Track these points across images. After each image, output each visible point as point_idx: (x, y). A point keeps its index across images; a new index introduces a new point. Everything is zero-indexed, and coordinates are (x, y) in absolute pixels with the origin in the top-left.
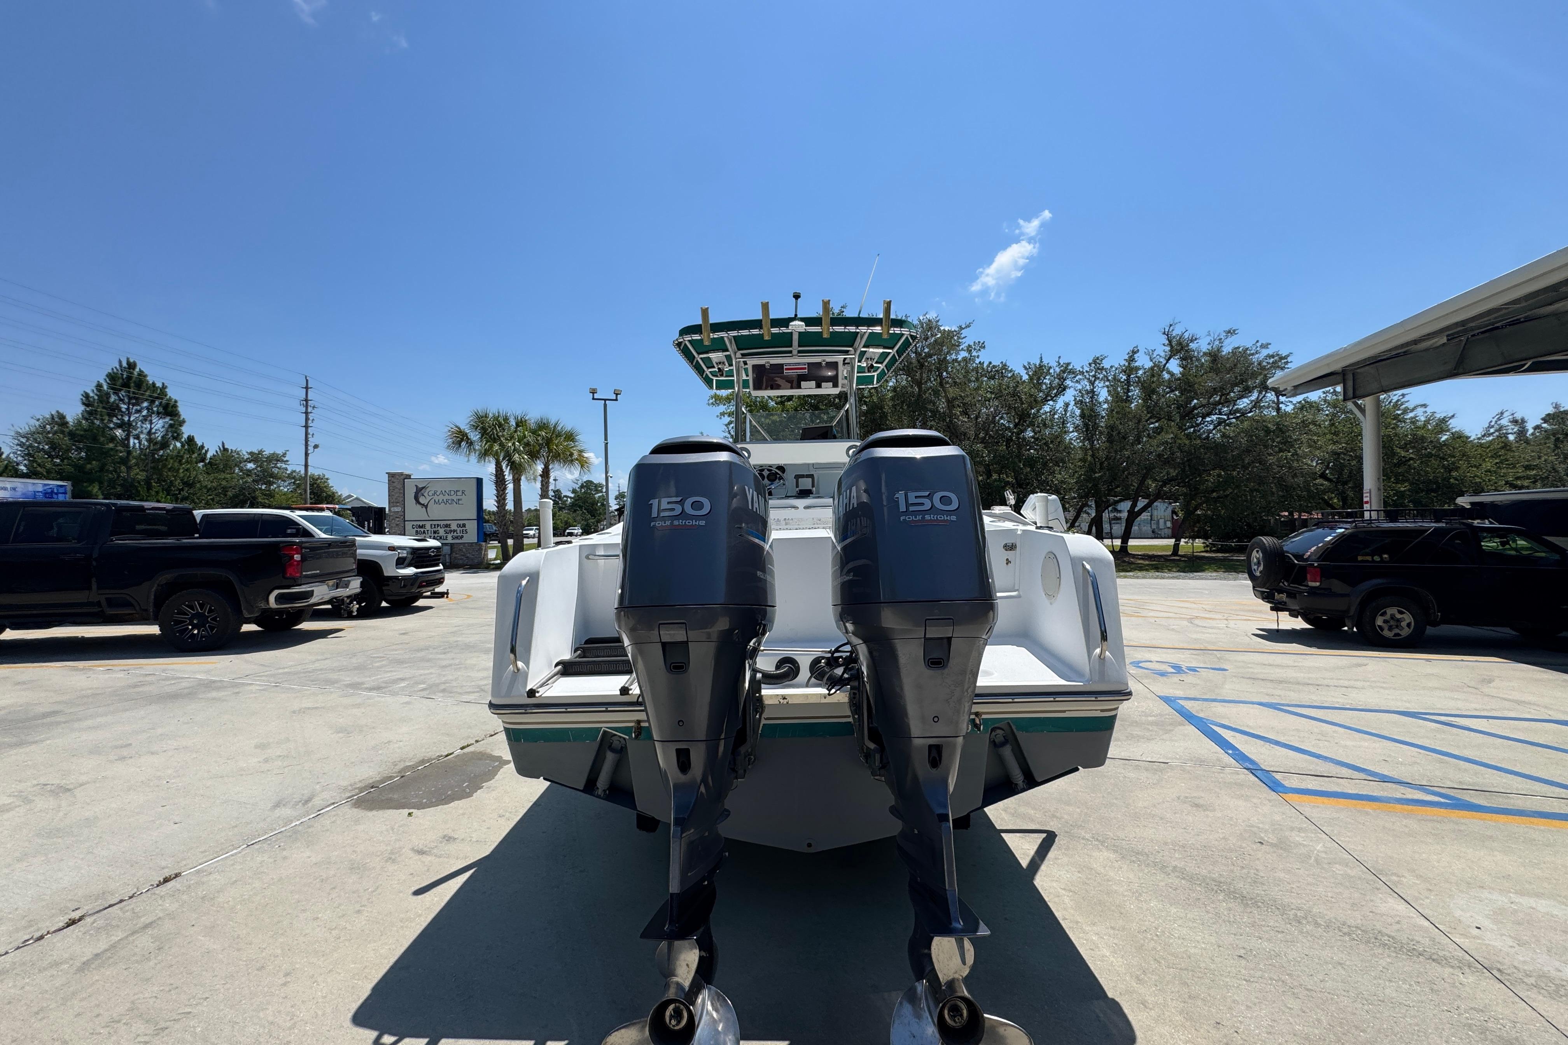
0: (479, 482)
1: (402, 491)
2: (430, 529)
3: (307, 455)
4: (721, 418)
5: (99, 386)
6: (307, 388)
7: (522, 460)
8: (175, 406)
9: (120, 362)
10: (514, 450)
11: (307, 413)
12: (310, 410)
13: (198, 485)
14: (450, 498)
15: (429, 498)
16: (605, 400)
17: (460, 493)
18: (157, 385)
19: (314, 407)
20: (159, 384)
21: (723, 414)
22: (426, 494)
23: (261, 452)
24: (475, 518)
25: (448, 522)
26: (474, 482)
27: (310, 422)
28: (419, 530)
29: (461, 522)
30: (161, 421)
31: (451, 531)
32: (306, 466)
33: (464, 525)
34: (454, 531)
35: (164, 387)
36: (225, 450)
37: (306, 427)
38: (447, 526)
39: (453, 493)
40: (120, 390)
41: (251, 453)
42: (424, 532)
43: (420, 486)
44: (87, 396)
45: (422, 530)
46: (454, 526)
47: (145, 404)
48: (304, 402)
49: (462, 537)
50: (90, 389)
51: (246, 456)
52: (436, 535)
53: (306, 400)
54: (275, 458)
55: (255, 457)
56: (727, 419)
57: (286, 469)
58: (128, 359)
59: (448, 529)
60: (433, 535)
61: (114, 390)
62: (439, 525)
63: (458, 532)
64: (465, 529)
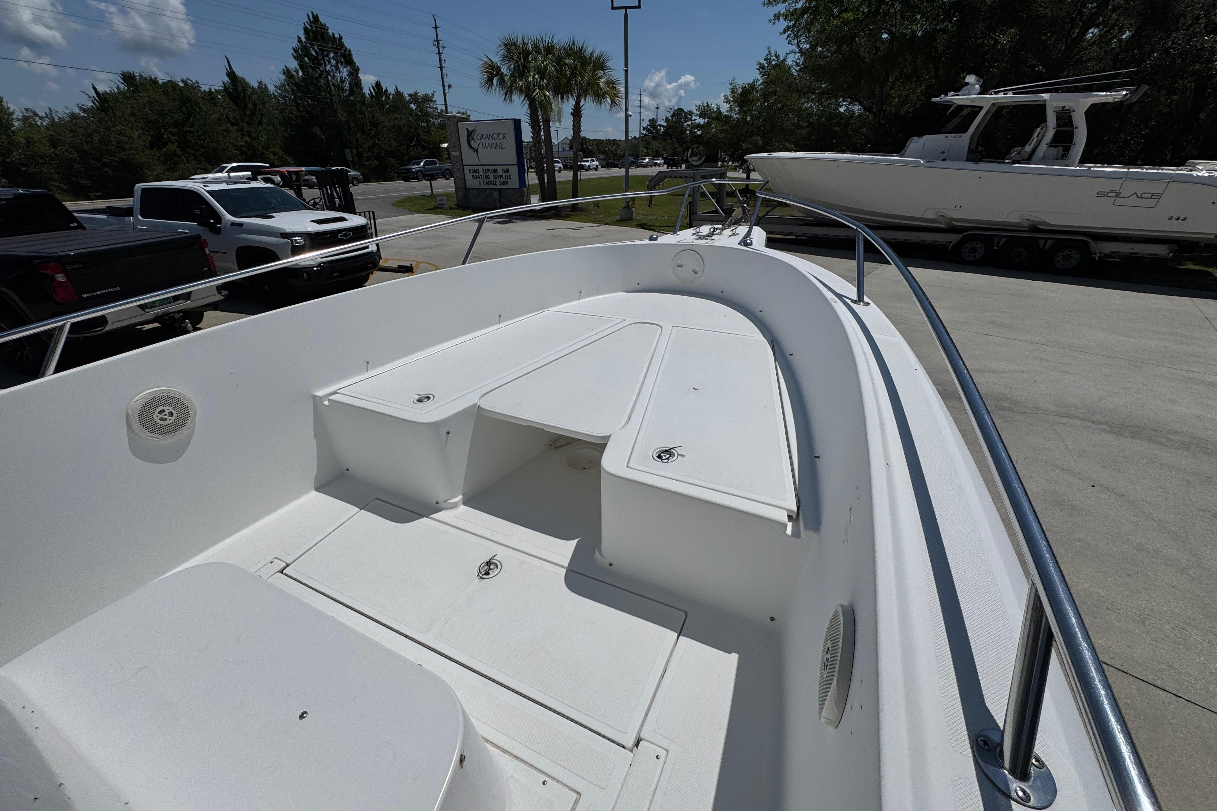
0: (517, 123)
1: (457, 135)
2: (482, 174)
3: (445, 94)
4: (774, 23)
5: (300, 41)
6: (436, 28)
7: (544, 99)
8: (350, 55)
9: (308, 16)
11: (439, 54)
12: (441, 49)
13: (380, 126)
14: (494, 141)
15: (478, 142)
16: (626, 8)
17: (501, 137)
18: (336, 36)
19: (443, 47)
20: (337, 36)
21: (777, 17)
22: (475, 138)
23: (416, 93)
24: (515, 162)
25: (495, 167)
26: (511, 125)
27: (443, 62)
28: (474, 174)
29: (505, 167)
30: (345, 69)
31: (498, 176)
32: (446, 105)
33: (508, 171)
34: (501, 176)
35: (341, 38)
36: (399, 92)
37: (441, 68)
38: (495, 171)
39: (495, 136)
40: (314, 45)
41: (410, 95)
42: (479, 177)
43: (470, 130)
45: (477, 174)
46: (500, 172)
47: (332, 55)
48: (436, 43)
49: (507, 182)
50: (295, 44)
51: (408, 98)
52: (488, 180)
53: (438, 41)
54: (428, 99)
55: (414, 97)
56: (783, 24)
57: (436, 108)
58: (312, 13)
59: (496, 174)
60: (485, 180)
61: (310, 44)
62: (489, 170)
63: (504, 177)
64: (509, 174)
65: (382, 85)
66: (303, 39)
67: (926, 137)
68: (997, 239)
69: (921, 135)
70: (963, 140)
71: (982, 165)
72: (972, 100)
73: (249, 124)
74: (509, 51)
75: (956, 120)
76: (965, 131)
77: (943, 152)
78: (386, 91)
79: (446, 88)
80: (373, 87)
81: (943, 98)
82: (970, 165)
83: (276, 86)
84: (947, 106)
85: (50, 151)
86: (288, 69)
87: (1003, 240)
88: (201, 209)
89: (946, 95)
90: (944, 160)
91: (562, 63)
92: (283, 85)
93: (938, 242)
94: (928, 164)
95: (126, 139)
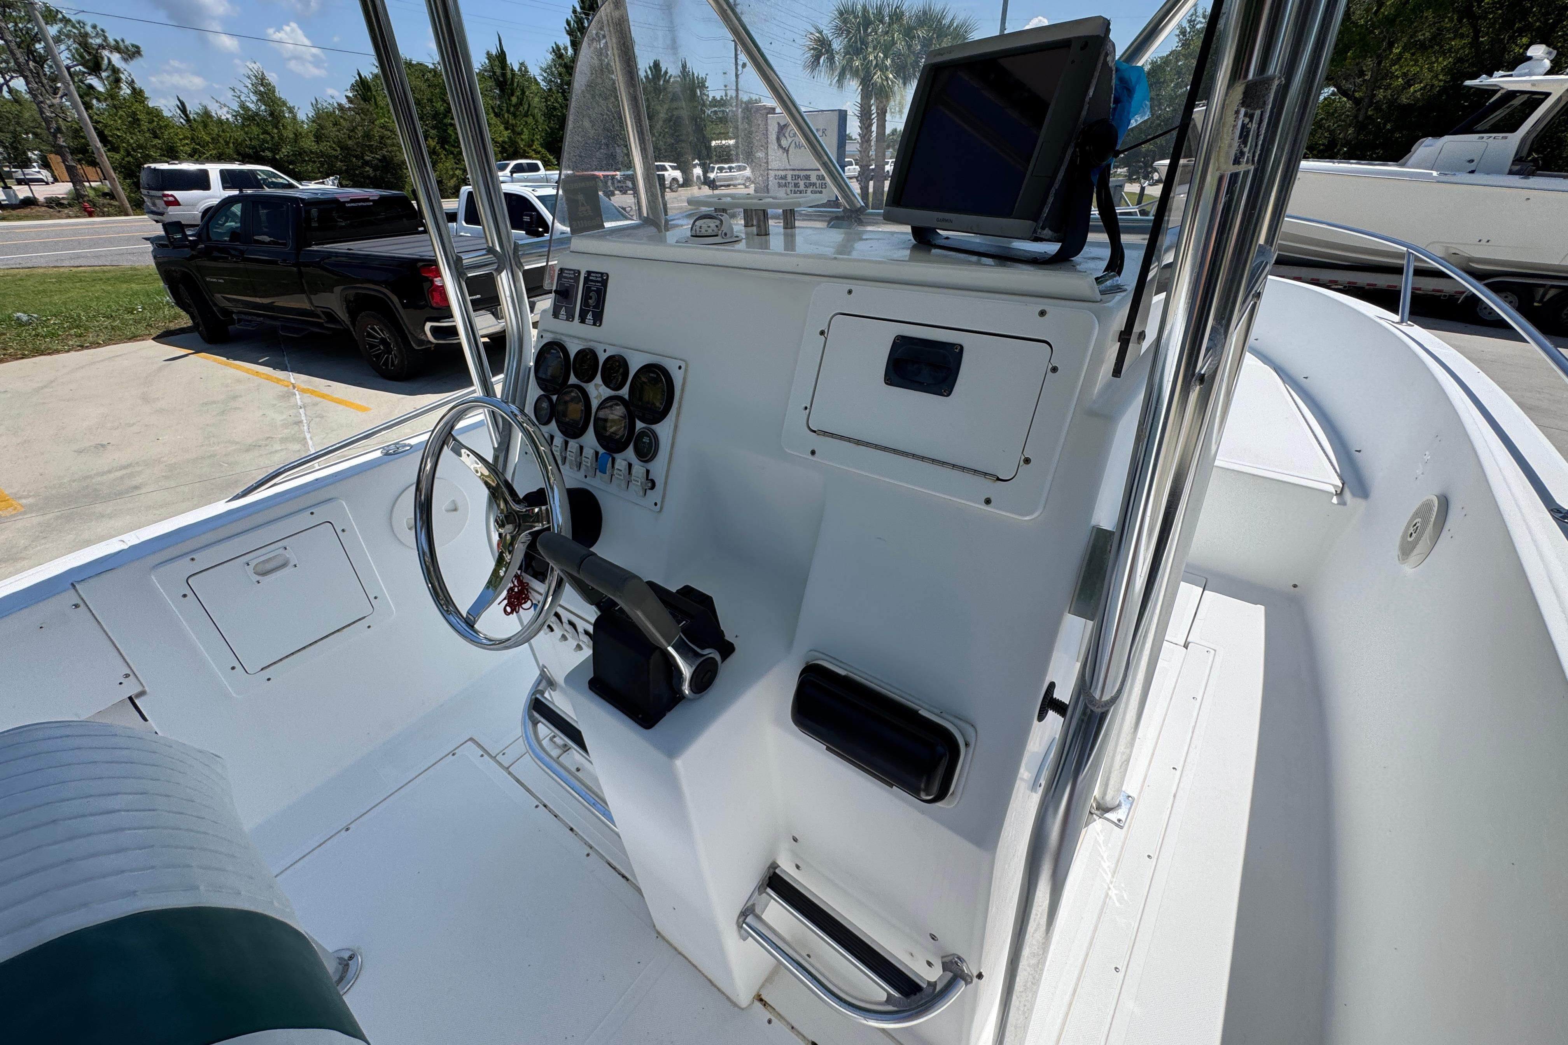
0: (842, 116)
1: (765, 131)
2: (791, 181)
3: (737, 76)
5: (574, 11)
7: (885, 83)
10: (877, 65)
15: (790, 140)
22: (787, 135)
25: (808, 173)
26: (835, 117)
28: (780, 181)
31: (811, 184)
32: (737, 90)
34: (814, 184)
38: (807, 177)
42: (785, 185)
43: (782, 124)
44: (568, 23)
45: (784, 182)
46: (813, 179)
49: (821, 193)
50: (570, 15)
52: (796, 189)
59: (808, 181)
60: (793, 189)
61: (585, 13)
62: (799, 176)
63: (818, 186)
64: (824, 182)
65: (661, 65)
66: (578, 9)
67: (1447, 138)
68: (1541, 291)
69: (1438, 133)
70: (1510, 142)
71: (1533, 181)
72: (1534, 83)
73: (515, 116)
74: (845, 21)
75: (1500, 114)
76: (1513, 129)
77: (1471, 161)
78: (666, 73)
79: (740, 68)
80: (650, 68)
81: (1483, 81)
82: (1516, 180)
83: (541, 68)
84: (1490, 92)
85: (314, 147)
86: (557, 46)
87: (1552, 293)
88: (531, 216)
89: (1490, 75)
90: (1472, 172)
91: (912, 35)
92: (550, 67)
93: (1441, 291)
94: (1444, 178)
95: (389, 133)
